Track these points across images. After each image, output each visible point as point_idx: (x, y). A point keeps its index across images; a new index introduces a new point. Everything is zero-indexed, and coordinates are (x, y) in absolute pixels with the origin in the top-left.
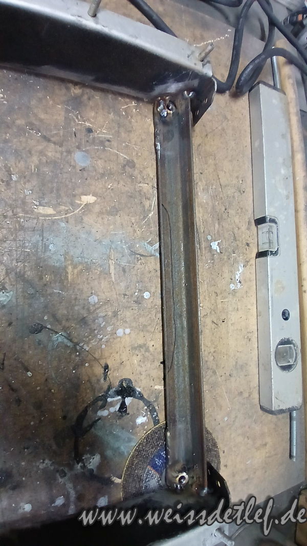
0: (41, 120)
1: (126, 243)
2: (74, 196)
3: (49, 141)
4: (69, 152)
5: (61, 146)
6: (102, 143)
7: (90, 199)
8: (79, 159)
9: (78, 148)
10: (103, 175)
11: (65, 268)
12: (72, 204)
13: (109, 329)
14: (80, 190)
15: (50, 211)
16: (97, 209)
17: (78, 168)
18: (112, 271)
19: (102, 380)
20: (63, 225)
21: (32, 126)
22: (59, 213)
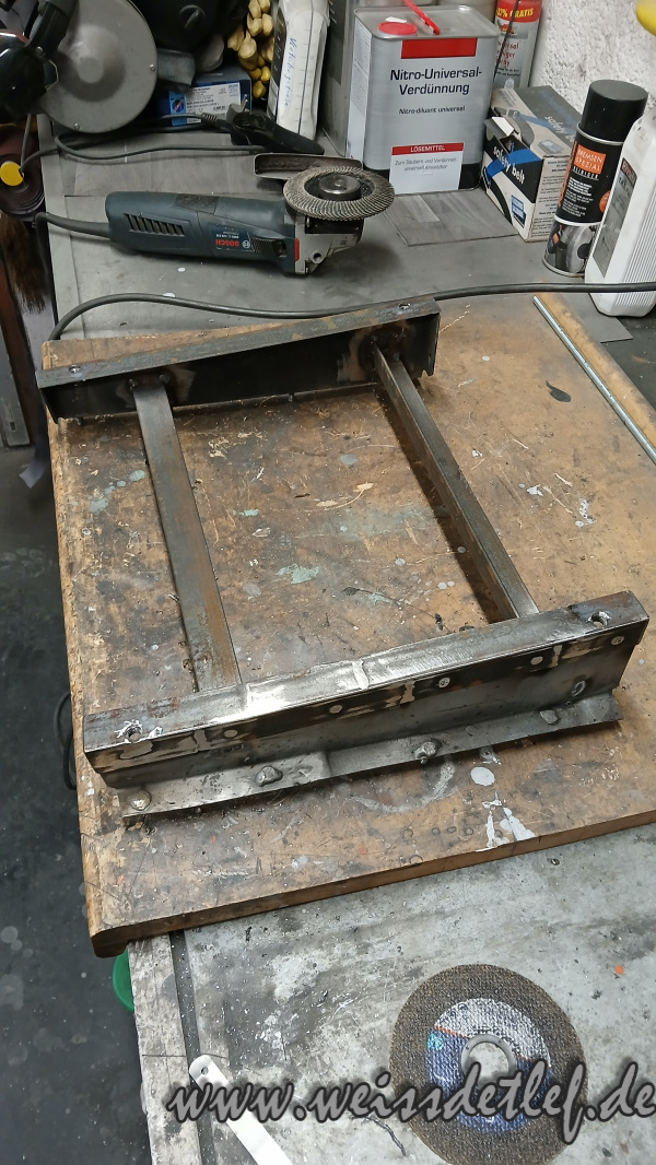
0: (302, 444)
1: (418, 512)
2: (351, 487)
3: (313, 455)
4: (334, 458)
5: (325, 455)
6: (362, 443)
7: (368, 486)
8: (346, 460)
9: (342, 452)
10: (373, 466)
11: (361, 542)
12: (351, 494)
13: (428, 584)
14: (355, 481)
15: (331, 503)
16: (376, 491)
17: (347, 467)
18: (411, 535)
19: (438, 630)
20: (348, 510)
21: (295, 450)
22: (341, 503)
